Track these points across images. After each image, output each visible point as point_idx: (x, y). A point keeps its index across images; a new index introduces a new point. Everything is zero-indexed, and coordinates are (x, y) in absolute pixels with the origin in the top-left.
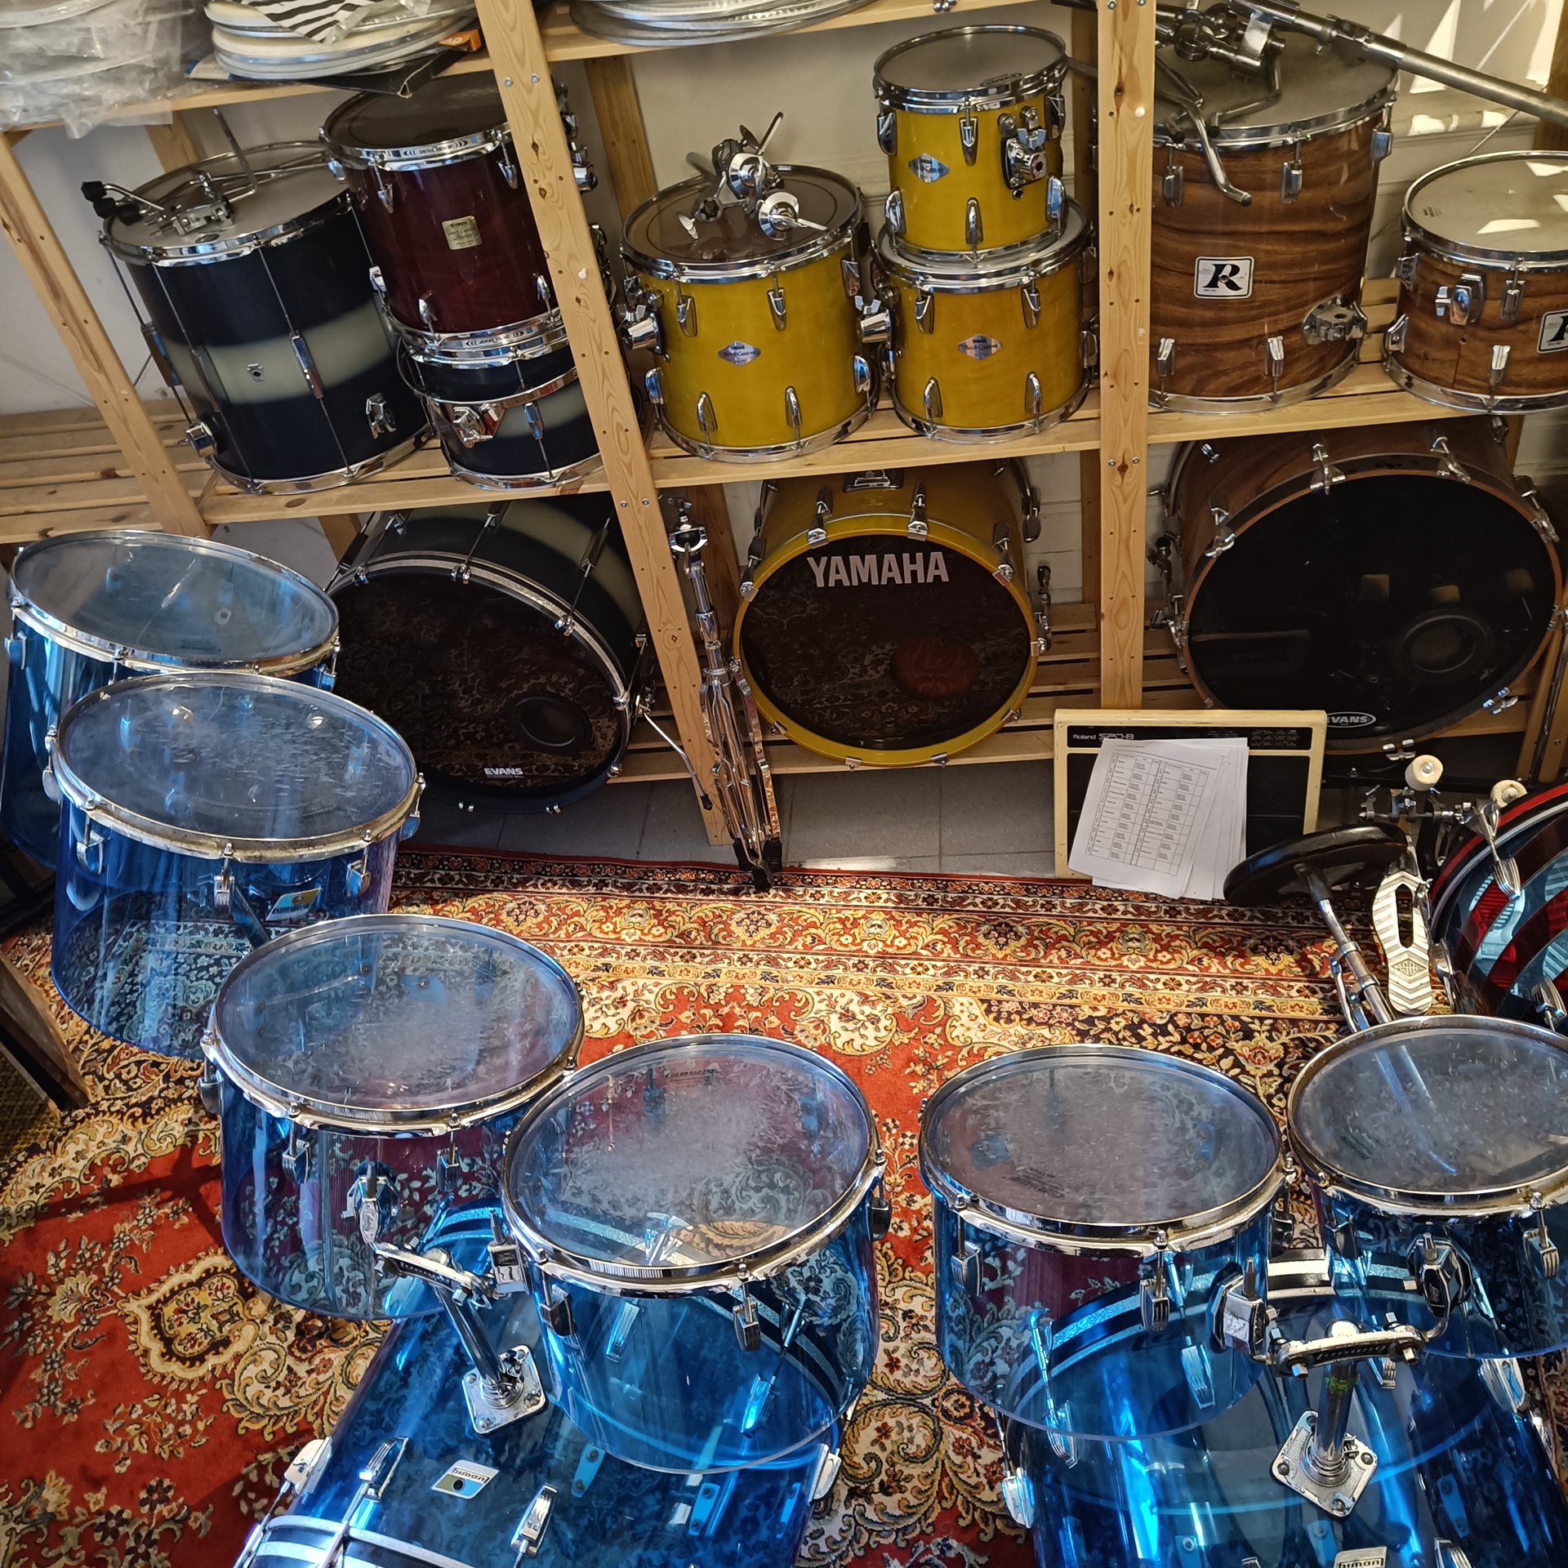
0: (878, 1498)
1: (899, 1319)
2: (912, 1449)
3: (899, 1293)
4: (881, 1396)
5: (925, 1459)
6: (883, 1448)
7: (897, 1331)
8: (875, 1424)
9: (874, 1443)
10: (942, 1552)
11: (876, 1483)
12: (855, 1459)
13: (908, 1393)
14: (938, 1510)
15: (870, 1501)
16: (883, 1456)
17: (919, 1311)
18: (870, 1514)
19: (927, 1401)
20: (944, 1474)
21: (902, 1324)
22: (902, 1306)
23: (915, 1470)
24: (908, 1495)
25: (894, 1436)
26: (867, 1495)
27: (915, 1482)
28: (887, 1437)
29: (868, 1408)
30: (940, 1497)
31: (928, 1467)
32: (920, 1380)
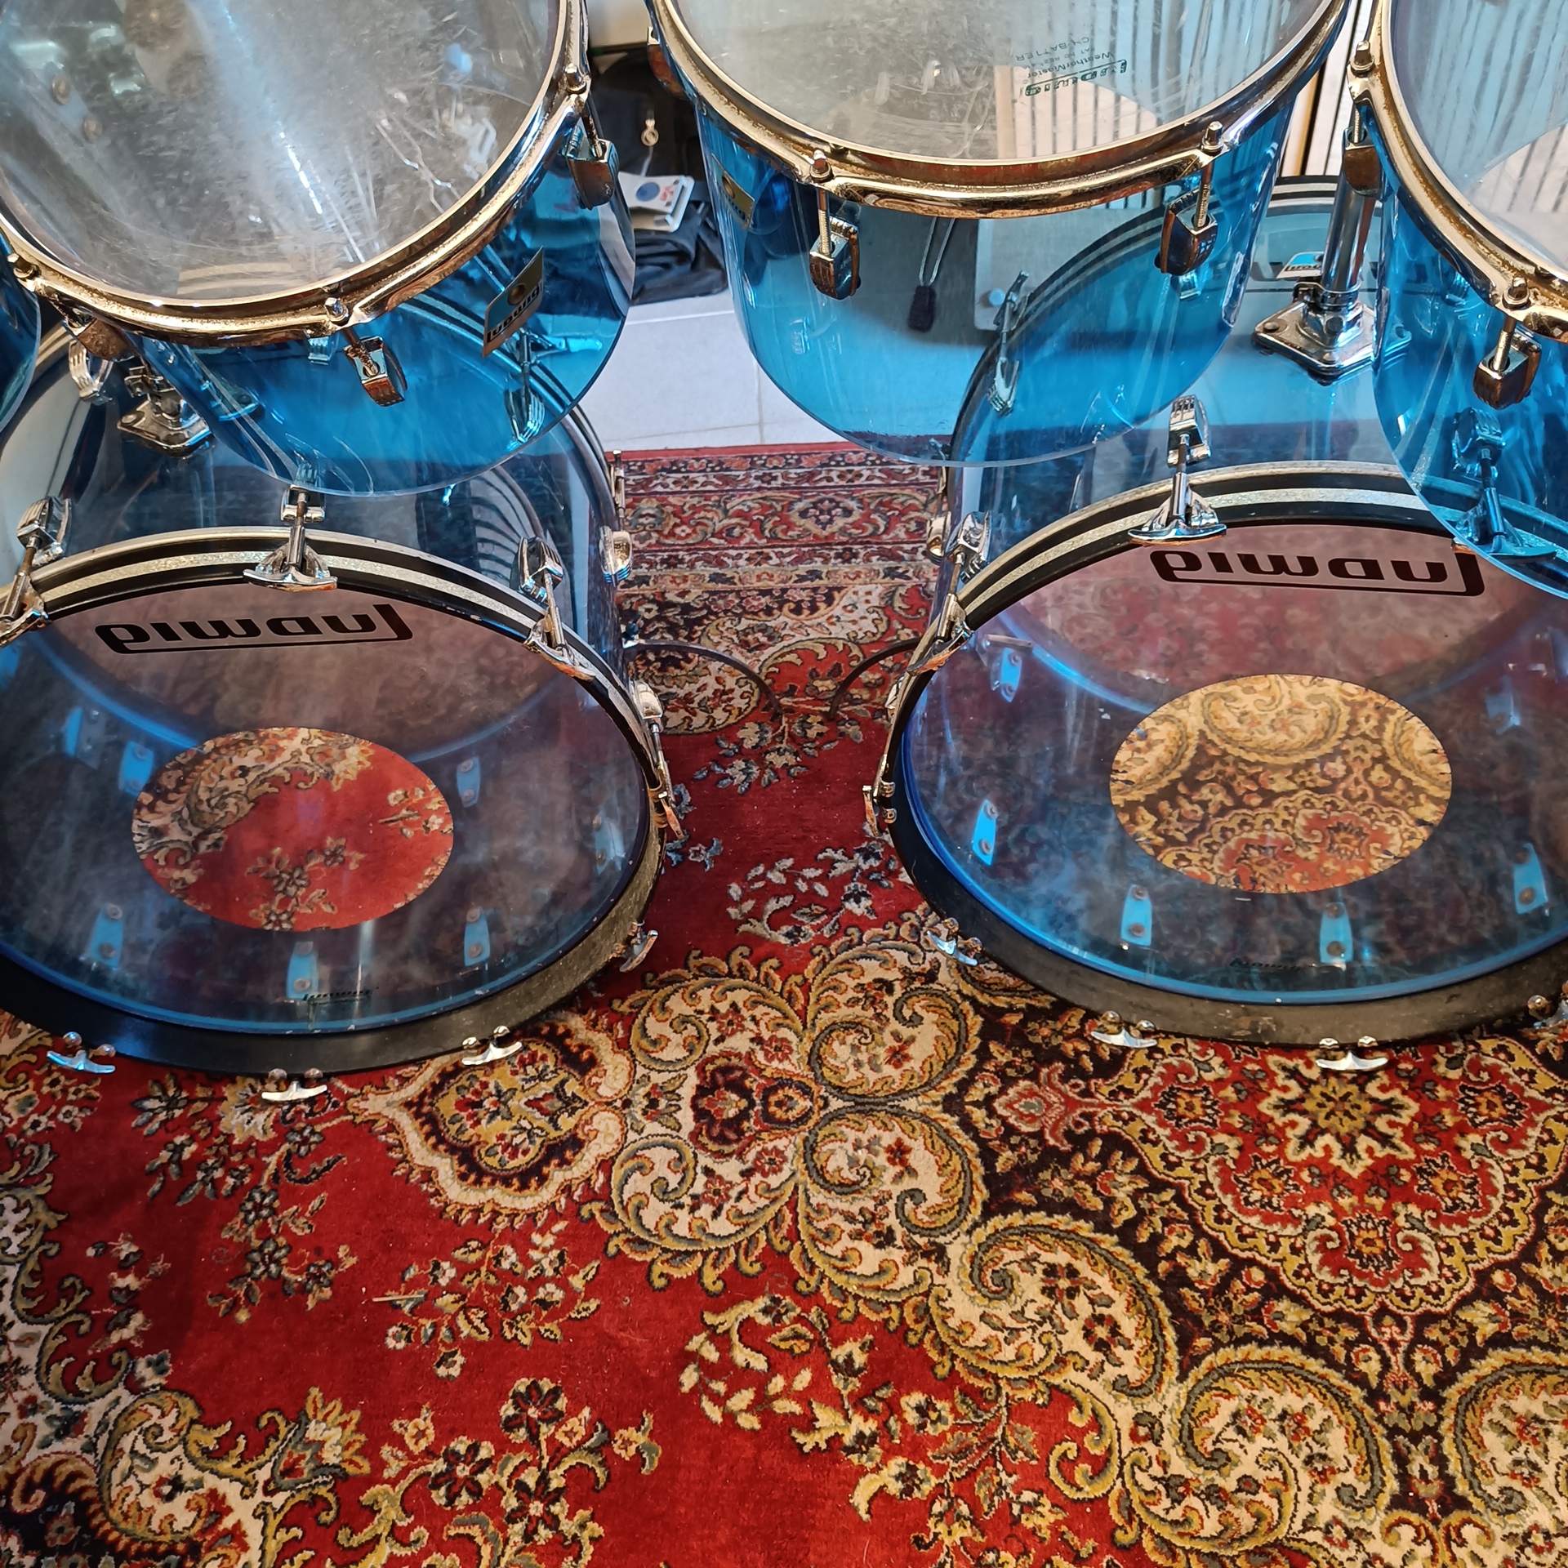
0: (893, 975)
1: (899, 1231)
2: (852, 1038)
3: (906, 1276)
4: (911, 1104)
5: (831, 1028)
6: (896, 1036)
7: (900, 1208)
8: (914, 1065)
9: (913, 1039)
10: (799, 930)
11: (898, 991)
12: (935, 1017)
13: (867, 1114)
14: (808, 973)
15: (904, 970)
16: (895, 1025)
17: (864, 1246)
18: (902, 958)
19: (836, 1104)
20: (802, 1014)
21: (892, 1221)
22: (897, 1255)
23: (844, 1013)
24: (852, 983)
25: (882, 1053)
26: (908, 976)
27: (842, 999)
28: (891, 1049)
29: (929, 1085)
30: (806, 987)
31: (825, 1018)
32: (852, 1135)
